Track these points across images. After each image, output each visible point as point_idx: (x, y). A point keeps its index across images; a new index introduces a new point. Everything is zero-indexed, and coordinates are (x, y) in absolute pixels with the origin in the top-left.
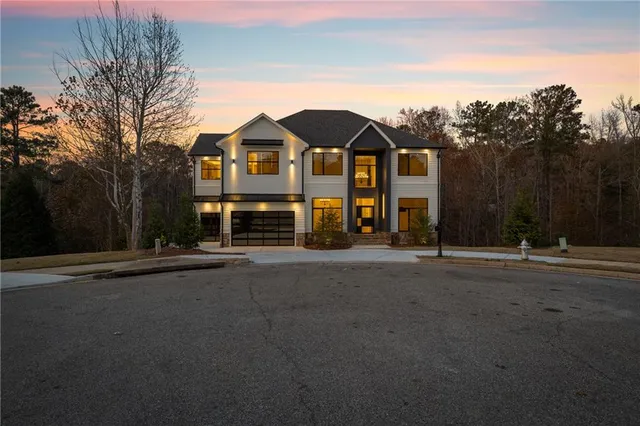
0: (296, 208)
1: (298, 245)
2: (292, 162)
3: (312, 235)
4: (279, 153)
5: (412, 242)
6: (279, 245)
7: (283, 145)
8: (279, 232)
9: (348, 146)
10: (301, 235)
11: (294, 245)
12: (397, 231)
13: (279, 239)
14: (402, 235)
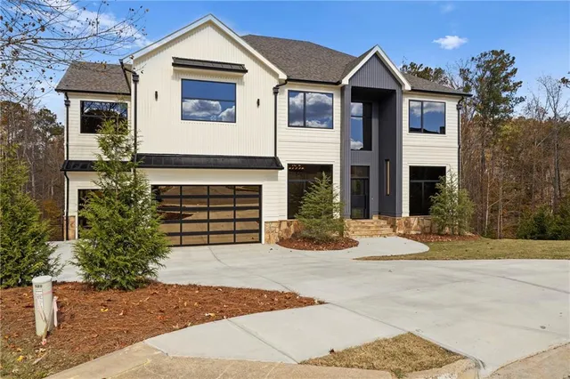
2: (259, 102)
3: (289, 225)
4: (237, 86)
5: (427, 230)
6: (235, 243)
7: (247, 71)
8: (235, 220)
9: (345, 81)
10: (273, 225)
11: (260, 242)
12: (408, 215)
13: (235, 232)
14: (414, 221)
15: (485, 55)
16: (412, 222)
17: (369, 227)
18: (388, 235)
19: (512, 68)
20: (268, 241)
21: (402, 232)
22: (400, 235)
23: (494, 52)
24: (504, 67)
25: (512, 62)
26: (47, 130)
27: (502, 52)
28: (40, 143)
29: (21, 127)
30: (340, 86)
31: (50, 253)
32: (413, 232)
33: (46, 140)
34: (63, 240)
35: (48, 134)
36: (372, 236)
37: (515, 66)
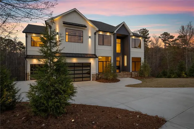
0: (92, 61)
1: (93, 80)
2: (90, 37)
3: (99, 75)
4: (83, 32)
5: (136, 76)
6: (83, 81)
7: (87, 27)
8: (82, 74)
9: (115, 32)
10: (94, 75)
11: (90, 80)
13: (82, 77)
15: (141, 30)
16: (132, 73)
17: (121, 75)
24: (146, 33)
25: (148, 32)
26: (21, 47)
27: (145, 29)
28: (18, 51)
29: (12, 46)
30: (114, 33)
31: (16, 93)
32: (133, 76)
33: (21, 50)
34: (25, 81)
35: (21, 49)
37: (148, 33)
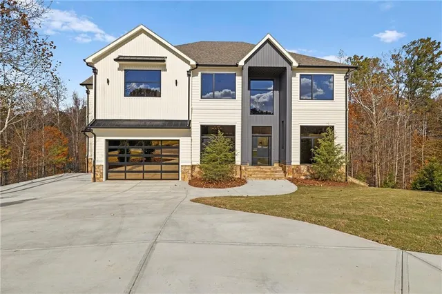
2: (177, 82)
3: (201, 168)
4: (162, 72)
6: (161, 179)
8: (162, 164)
9: (241, 63)
10: (187, 168)
11: (178, 179)
12: (299, 164)
13: (161, 172)
14: (304, 168)
15: (415, 43)
16: (302, 169)
17: (266, 172)
18: (278, 178)
19: (438, 51)
20: (184, 179)
21: (291, 177)
22: (289, 179)
23: (422, 41)
25: (438, 46)
27: (429, 39)
30: (238, 67)
32: (303, 177)
34: (86, 172)
36: (264, 179)
37: (440, 49)
